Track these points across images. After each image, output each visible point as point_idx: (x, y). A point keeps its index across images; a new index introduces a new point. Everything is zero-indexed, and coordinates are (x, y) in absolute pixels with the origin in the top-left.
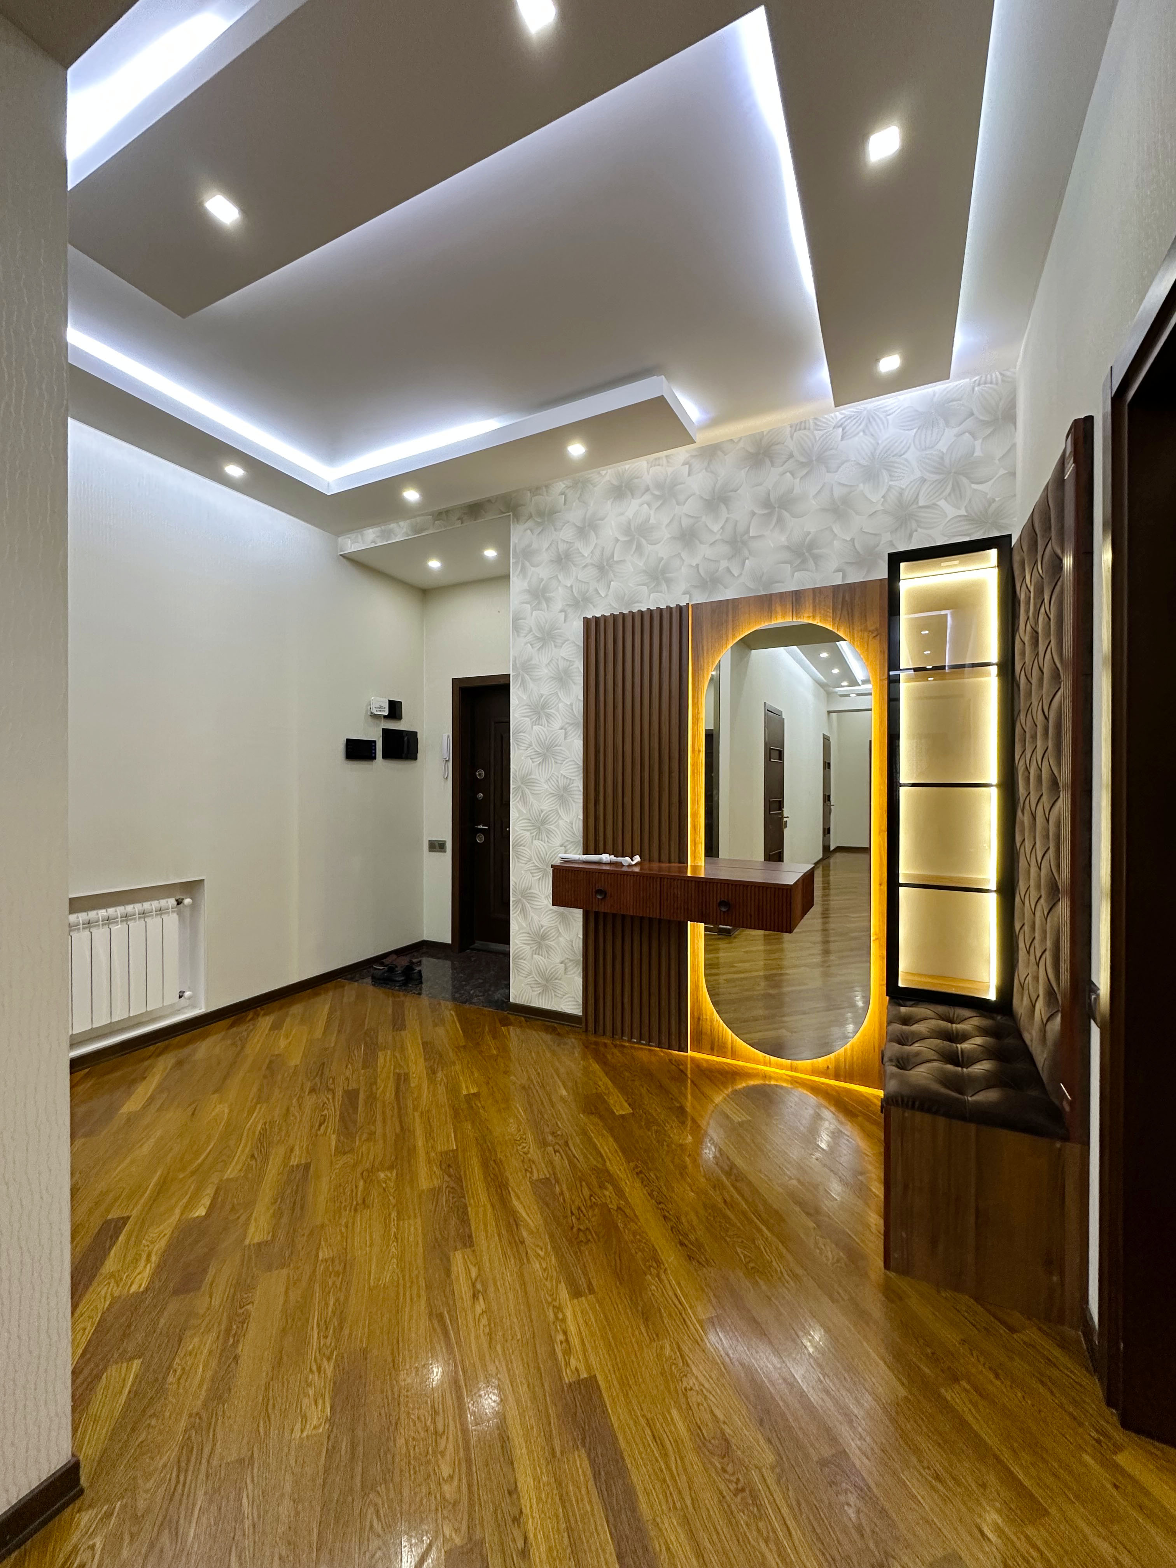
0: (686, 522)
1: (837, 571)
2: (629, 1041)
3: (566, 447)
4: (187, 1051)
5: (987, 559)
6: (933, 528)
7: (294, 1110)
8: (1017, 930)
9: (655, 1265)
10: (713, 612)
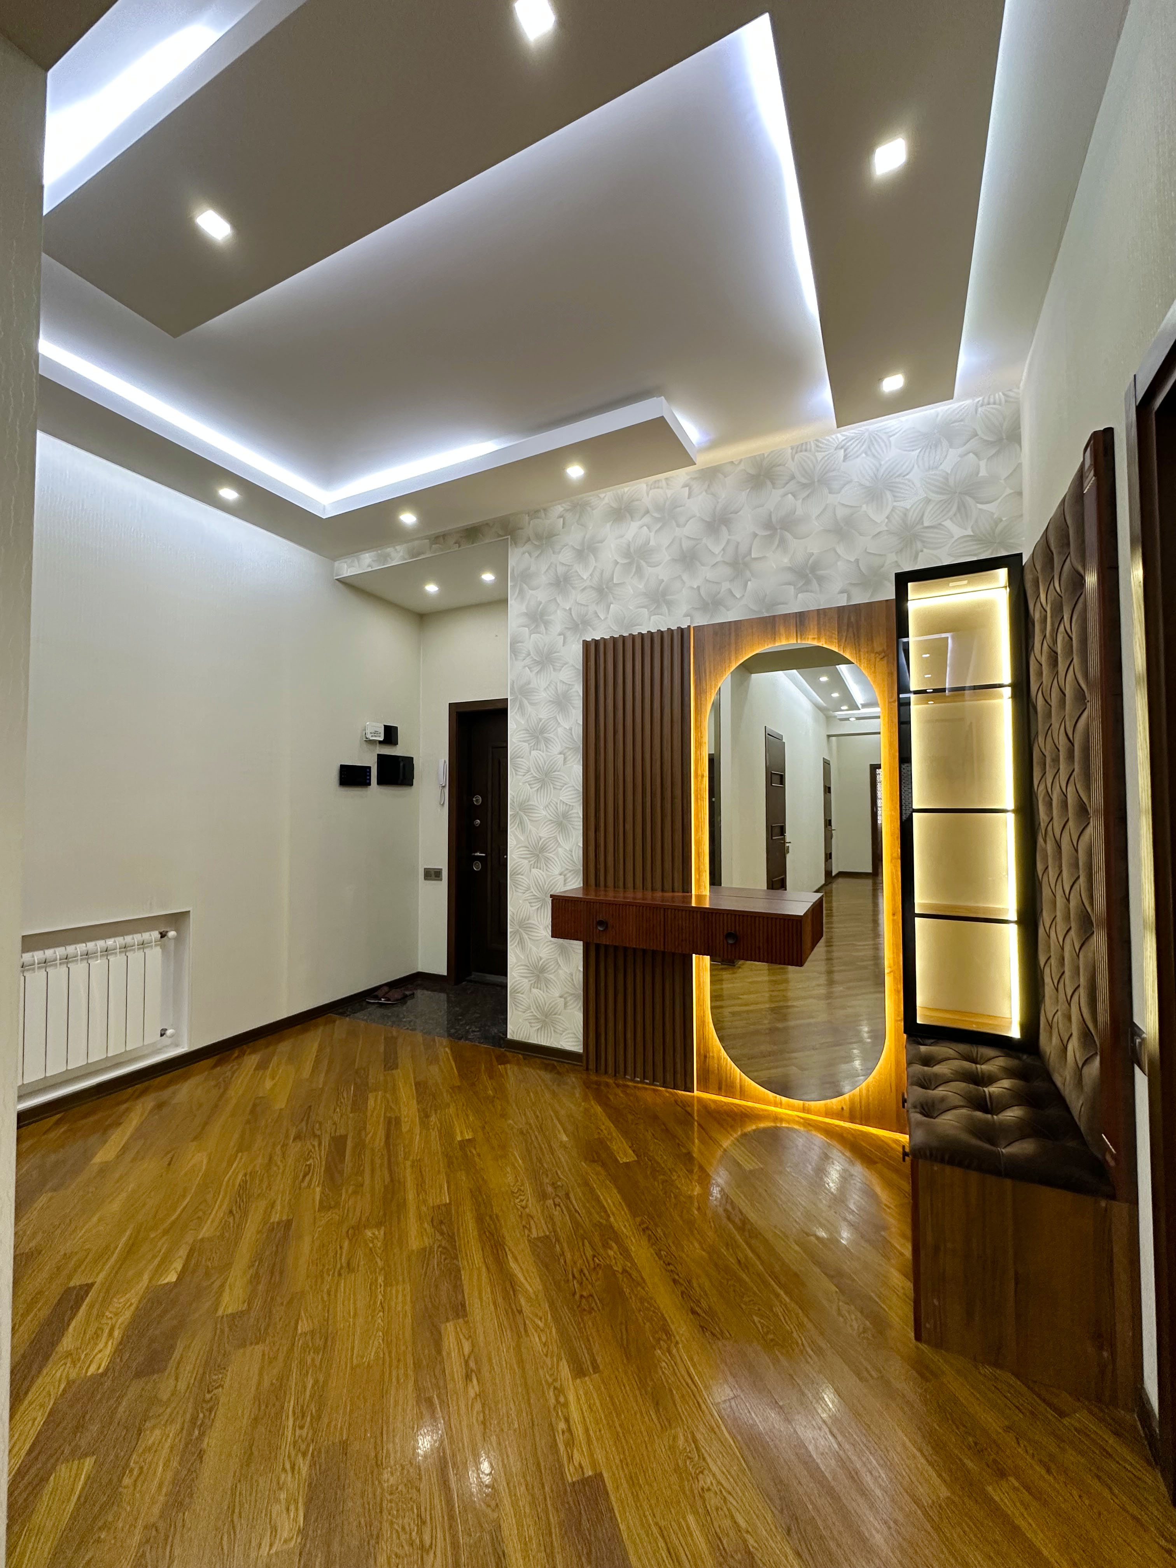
0: (686, 544)
1: (842, 592)
2: (633, 1080)
3: (564, 469)
4: (166, 1094)
5: (995, 579)
6: (940, 548)
7: (278, 1159)
8: (1042, 963)
9: (664, 1337)
10: (715, 634)
